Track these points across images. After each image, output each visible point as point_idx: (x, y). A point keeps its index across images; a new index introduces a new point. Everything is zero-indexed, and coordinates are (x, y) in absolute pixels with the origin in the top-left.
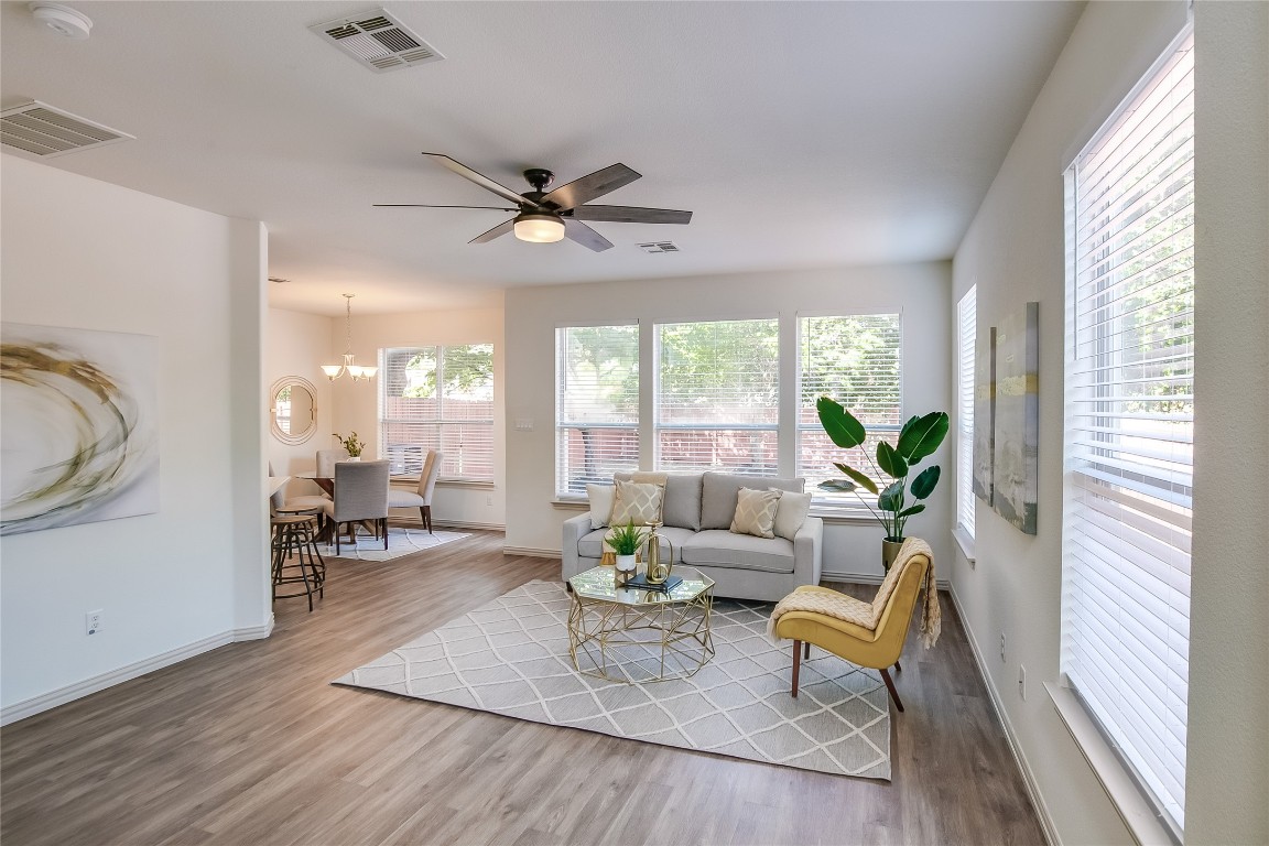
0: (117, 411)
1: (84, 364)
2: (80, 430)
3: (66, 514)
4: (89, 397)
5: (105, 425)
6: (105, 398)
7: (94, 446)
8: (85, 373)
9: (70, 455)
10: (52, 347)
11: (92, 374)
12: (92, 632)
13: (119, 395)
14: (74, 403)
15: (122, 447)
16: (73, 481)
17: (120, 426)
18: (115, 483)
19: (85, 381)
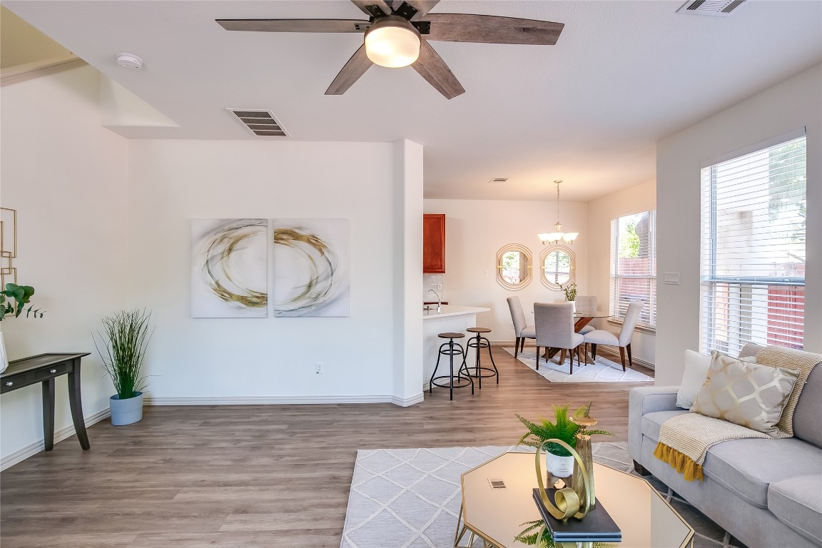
0: (328, 260)
1: (313, 236)
2: (311, 269)
3: (305, 311)
4: (315, 252)
5: (322, 267)
6: (322, 253)
7: (317, 278)
8: (314, 241)
9: (307, 282)
10: (300, 228)
11: (317, 241)
12: (318, 373)
13: (329, 252)
14: (309, 256)
15: (330, 279)
16: (308, 295)
17: (329, 268)
18: (327, 298)
19: (314, 244)
